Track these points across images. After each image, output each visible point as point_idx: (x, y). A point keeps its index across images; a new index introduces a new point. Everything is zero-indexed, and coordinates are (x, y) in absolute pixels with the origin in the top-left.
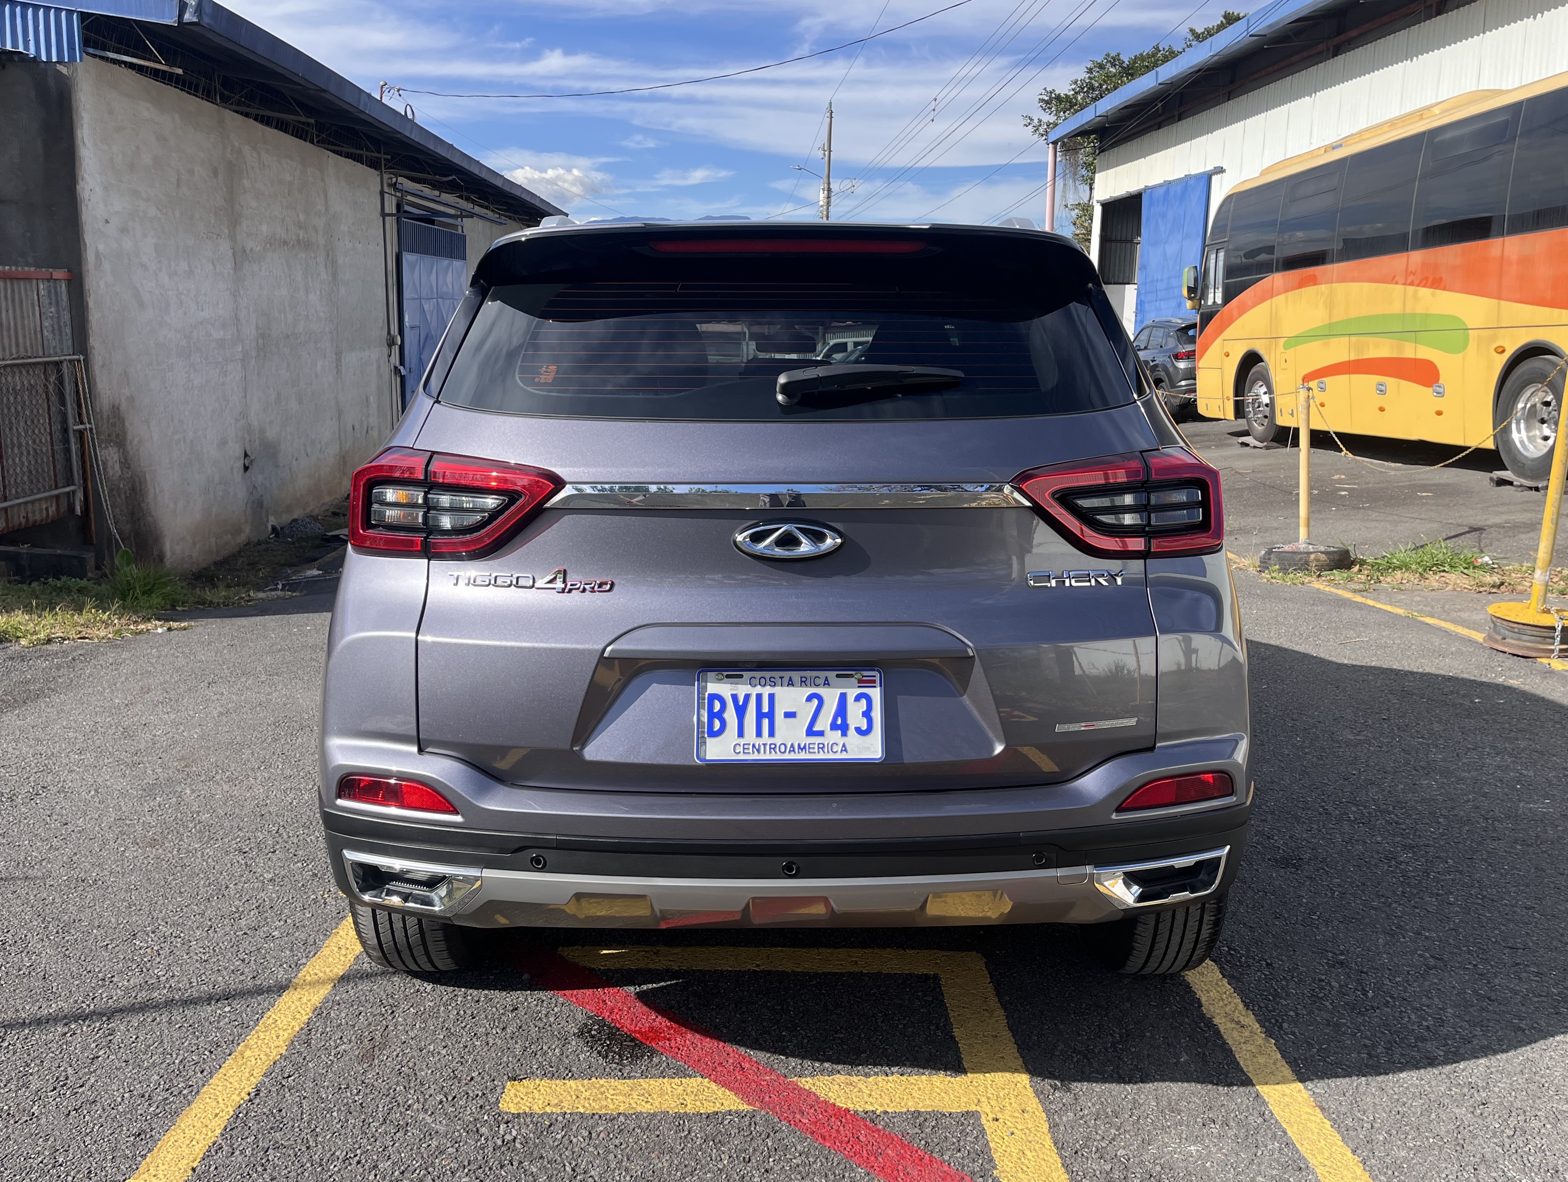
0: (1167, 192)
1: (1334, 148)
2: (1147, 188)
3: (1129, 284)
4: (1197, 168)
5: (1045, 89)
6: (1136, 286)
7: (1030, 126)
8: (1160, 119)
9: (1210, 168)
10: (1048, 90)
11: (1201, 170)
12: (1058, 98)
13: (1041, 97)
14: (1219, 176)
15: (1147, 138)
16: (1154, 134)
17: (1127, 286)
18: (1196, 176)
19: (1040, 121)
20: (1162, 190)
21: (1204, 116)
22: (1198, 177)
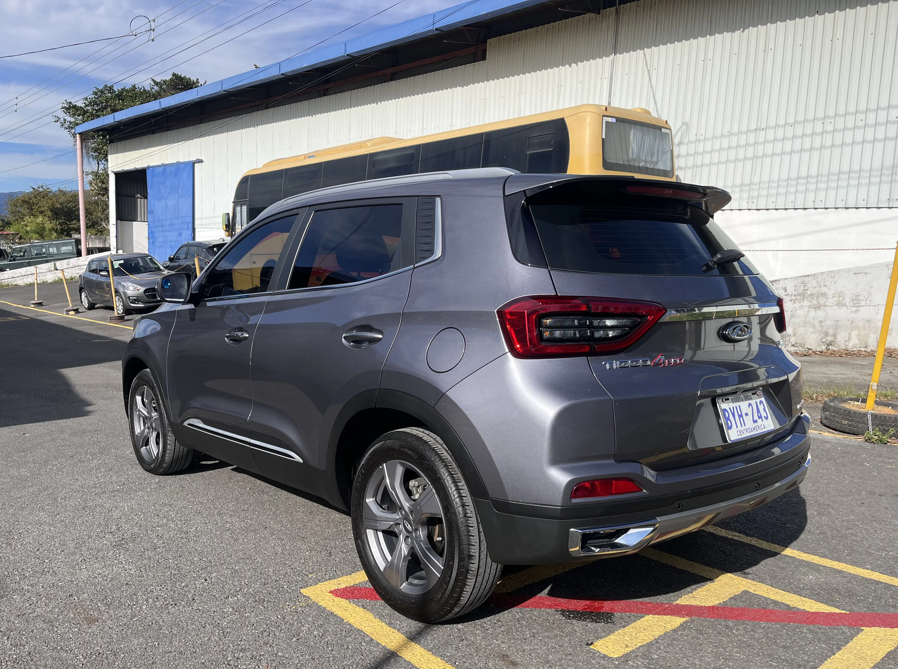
0: (165, 170)
1: (309, 157)
2: (149, 167)
3: (135, 221)
4: (184, 158)
5: (66, 101)
6: (147, 223)
7: (59, 123)
8: (154, 128)
9: (193, 159)
10: (68, 101)
11: (187, 160)
12: (75, 107)
13: (64, 105)
14: (200, 164)
15: (145, 138)
16: (151, 136)
17: (134, 222)
18: (183, 163)
19: (65, 120)
20: (161, 169)
21: (186, 130)
22: (186, 164)
